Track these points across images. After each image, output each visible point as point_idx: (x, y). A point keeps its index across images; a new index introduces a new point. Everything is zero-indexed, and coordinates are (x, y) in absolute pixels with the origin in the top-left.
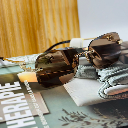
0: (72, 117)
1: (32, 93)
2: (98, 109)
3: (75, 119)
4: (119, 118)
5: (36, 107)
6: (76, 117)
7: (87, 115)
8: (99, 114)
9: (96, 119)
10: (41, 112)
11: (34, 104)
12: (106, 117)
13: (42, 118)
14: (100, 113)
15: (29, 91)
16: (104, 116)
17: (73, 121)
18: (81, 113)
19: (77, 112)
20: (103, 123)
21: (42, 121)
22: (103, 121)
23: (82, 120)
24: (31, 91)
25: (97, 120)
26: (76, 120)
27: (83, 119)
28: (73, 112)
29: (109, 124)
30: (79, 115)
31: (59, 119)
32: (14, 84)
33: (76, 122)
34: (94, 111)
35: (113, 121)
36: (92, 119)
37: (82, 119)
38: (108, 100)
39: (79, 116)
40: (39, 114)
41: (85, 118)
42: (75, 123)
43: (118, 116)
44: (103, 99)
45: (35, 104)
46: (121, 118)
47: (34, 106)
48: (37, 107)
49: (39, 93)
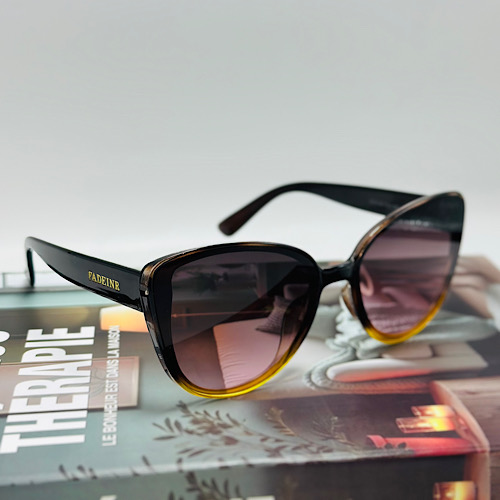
0: (195, 422)
1: (118, 356)
2: (281, 411)
3: (200, 428)
4: (327, 439)
5: (107, 390)
6: (205, 425)
7: (240, 421)
8: (277, 422)
9: (261, 435)
10: (116, 402)
11: (107, 381)
12: (292, 433)
13: (110, 417)
14: (280, 421)
15: (109, 352)
16: (288, 429)
17: (190, 432)
18: (228, 415)
19: (217, 413)
20: (275, 445)
21: (105, 424)
22: (277, 441)
23: (217, 433)
24: (115, 352)
25: (261, 437)
26: (201, 431)
27: (222, 429)
28: (205, 412)
29: (289, 449)
30: (219, 418)
31: (155, 425)
32: (78, 331)
33: (199, 435)
34: (266, 415)
35: (306, 443)
36: (248, 433)
37: (220, 429)
38: (326, 393)
39: (216, 422)
40: (106, 407)
41: (230, 430)
42: (194, 437)
43: (329, 434)
44: (313, 388)
45: (110, 383)
46: (334, 439)
47: (104, 388)
48: (111, 390)
49: (137, 358)
